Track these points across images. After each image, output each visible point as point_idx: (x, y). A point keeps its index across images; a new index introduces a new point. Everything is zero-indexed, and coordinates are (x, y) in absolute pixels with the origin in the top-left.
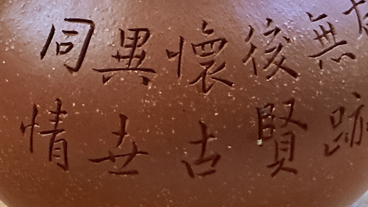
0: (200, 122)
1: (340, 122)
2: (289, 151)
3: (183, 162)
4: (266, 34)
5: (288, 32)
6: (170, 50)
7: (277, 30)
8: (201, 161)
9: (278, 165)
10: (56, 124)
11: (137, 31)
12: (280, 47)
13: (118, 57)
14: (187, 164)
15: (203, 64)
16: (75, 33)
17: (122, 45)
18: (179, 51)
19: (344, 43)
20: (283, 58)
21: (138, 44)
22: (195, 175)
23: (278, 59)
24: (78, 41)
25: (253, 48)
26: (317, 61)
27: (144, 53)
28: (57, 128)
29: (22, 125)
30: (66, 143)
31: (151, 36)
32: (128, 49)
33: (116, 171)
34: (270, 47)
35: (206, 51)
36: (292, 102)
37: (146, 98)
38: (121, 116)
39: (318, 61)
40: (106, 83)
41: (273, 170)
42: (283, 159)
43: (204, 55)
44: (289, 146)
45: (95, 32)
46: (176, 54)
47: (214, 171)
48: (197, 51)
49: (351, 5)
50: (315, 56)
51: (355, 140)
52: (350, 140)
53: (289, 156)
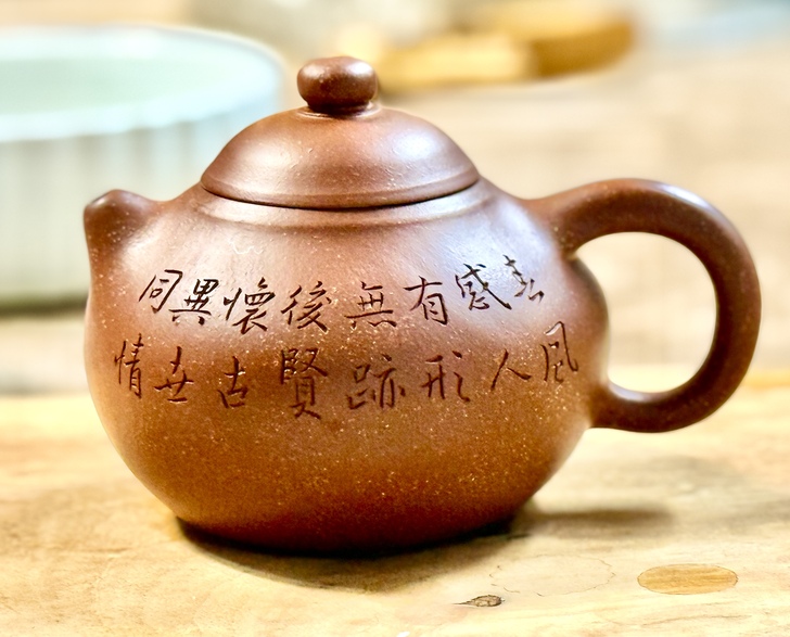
0: (234, 358)
1: (364, 378)
2: (310, 395)
3: (219, 391)
4: (312, 294)
5: (333, 295)
6: (227, 299)
7: (323, 292)
8: (232, 391)
9: (301, 407)
10: (136, 356)
11: (209, 281)
12: (320, 305)
13: (189, 301)
14: (221, 394)
15: (249, 311)
16: (167, 281)
17: (194, 292)
18: (234, 300)
19: (390, 312)
20: (319, 315)
21: (206, 291)
22: (229, 406)
23: (313, 315)
24: (166, 288)
25: (295, 303)
26: (352, 321)
27: (207, 299)
28: (136, 359)
29: (116, 357)
30: (141, 372)
31: (218, 286)
32: (198, 295)
33: (172, 398)
34: (310, 304)
35: (255, 301)
36: (315, 350)
38: (179, 349)
41: (296, 411)
42: (305, 402)
43: (252, 304)
44: (309, 389)
45: (181, 281)
46: (231, 301)
47: (243, 403)
48: (248, 301)
49: (421, 283)
50: (351, 317)
51: (385, 401)
52: (378, 399)
53: (310, 400)
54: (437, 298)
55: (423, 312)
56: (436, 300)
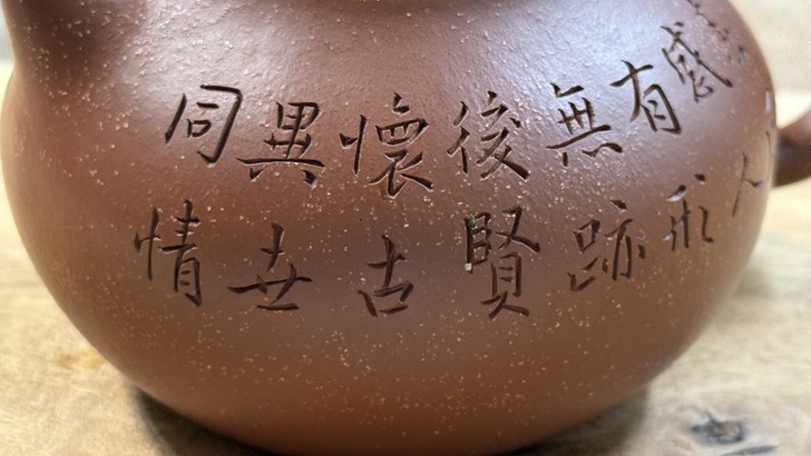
0: (384, 237)
1: (593, 242)
2: (513, 281)
3: (360, 292)
4: (486, 114)
5: (518, 111)
6: (345, 135)
8: (386, 292)
9: (499, 302)
10: (185, 237)
11: (301, 106)
12: (505, 133)
13: (273, 142)
14: (366, 296)
15: (390, 156)
16: (213, 106)
17: (279, 127)
18: (358, 135)
19: (606, 128)
20: (508, 149)
21: (301, 124)
22: (378, 313)
23: (500, 149)
24: (217, 118)
25: (465, 133)
26: (560, 152)
27: (309, 138)
28: (186, 242)
29: (137, 236)
30: (198, 264)
31: (320, 114)
32: (287, 131)
33: (267, 305)
34: (490, 133)
35: (396, 137)
36: (518, 211)
37: (310, 201)
38: (274, 226)
39: (560, 154)
40: (254, 180)
41: (491, 308)
42: (506, 295)
43: (393, 142)
44: (513, 274)
45: (242, 106)
46: (354, 140)
47: (404, 308)
48: (384, 137)
49: (627, 72)
50: (557, 147)
51: (620, 271)
52: (611, 269)
53: (514, 289)
54: (655, 92)
55: (646, 120)
56: (655, 95)
